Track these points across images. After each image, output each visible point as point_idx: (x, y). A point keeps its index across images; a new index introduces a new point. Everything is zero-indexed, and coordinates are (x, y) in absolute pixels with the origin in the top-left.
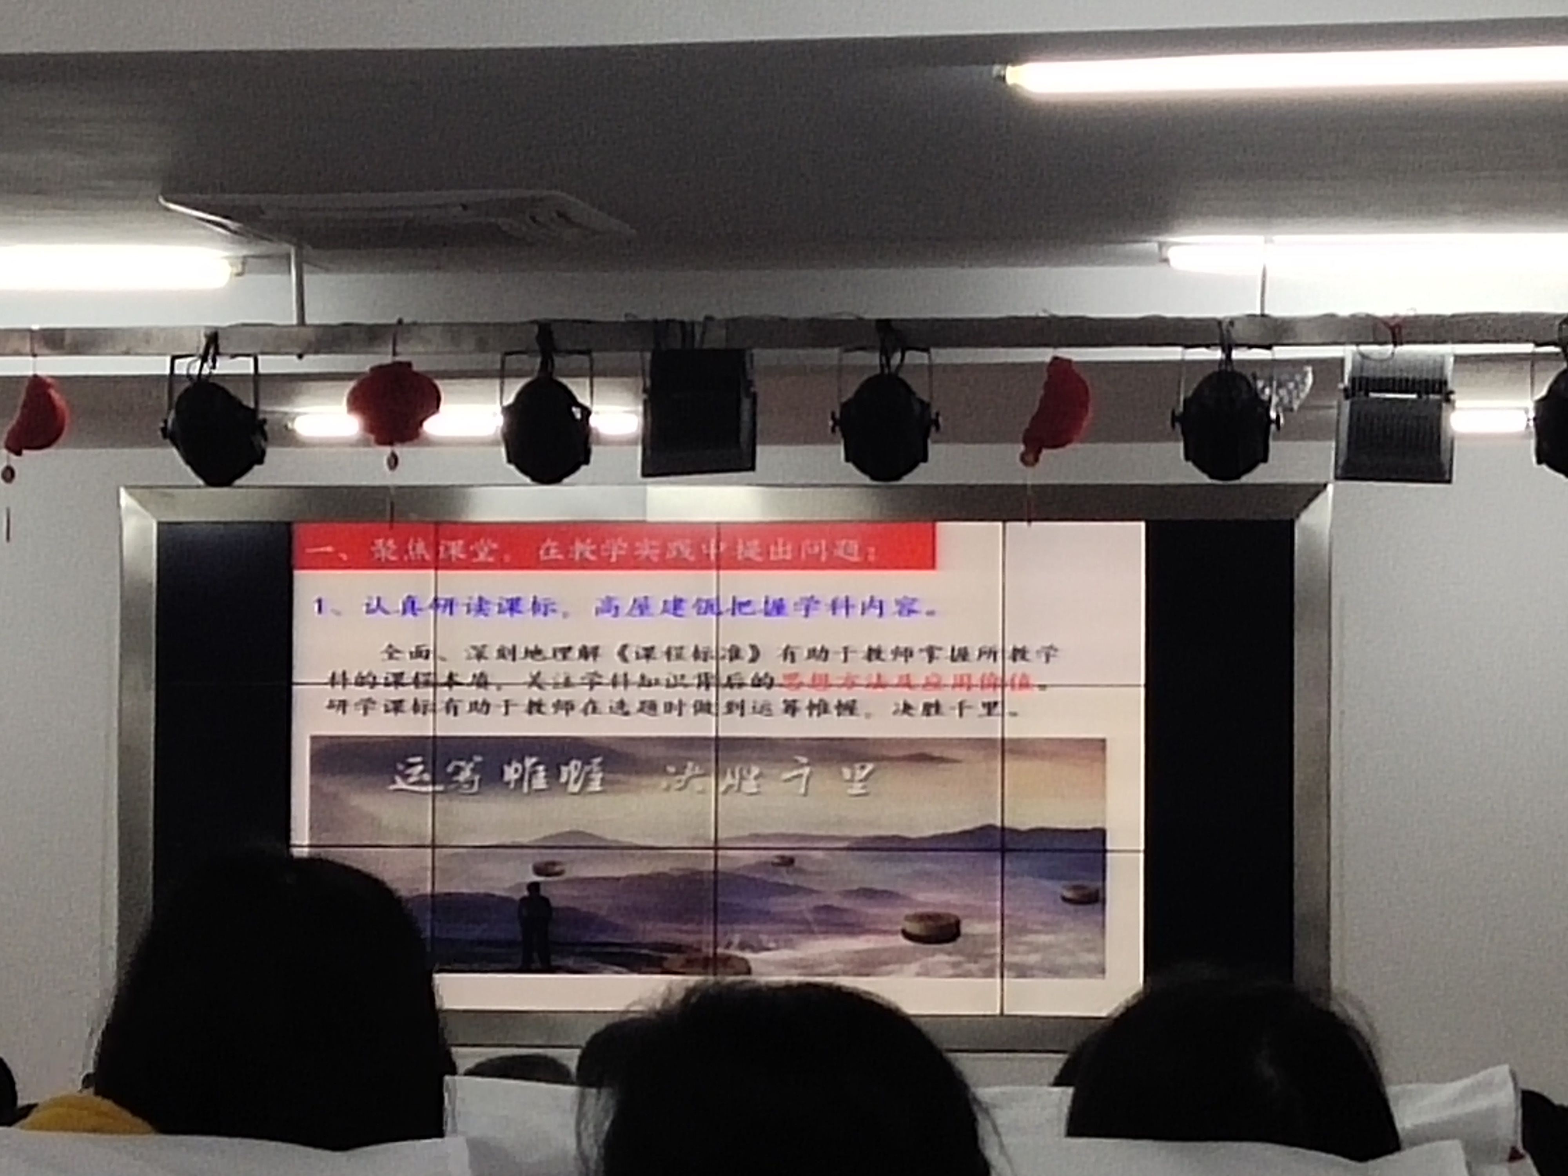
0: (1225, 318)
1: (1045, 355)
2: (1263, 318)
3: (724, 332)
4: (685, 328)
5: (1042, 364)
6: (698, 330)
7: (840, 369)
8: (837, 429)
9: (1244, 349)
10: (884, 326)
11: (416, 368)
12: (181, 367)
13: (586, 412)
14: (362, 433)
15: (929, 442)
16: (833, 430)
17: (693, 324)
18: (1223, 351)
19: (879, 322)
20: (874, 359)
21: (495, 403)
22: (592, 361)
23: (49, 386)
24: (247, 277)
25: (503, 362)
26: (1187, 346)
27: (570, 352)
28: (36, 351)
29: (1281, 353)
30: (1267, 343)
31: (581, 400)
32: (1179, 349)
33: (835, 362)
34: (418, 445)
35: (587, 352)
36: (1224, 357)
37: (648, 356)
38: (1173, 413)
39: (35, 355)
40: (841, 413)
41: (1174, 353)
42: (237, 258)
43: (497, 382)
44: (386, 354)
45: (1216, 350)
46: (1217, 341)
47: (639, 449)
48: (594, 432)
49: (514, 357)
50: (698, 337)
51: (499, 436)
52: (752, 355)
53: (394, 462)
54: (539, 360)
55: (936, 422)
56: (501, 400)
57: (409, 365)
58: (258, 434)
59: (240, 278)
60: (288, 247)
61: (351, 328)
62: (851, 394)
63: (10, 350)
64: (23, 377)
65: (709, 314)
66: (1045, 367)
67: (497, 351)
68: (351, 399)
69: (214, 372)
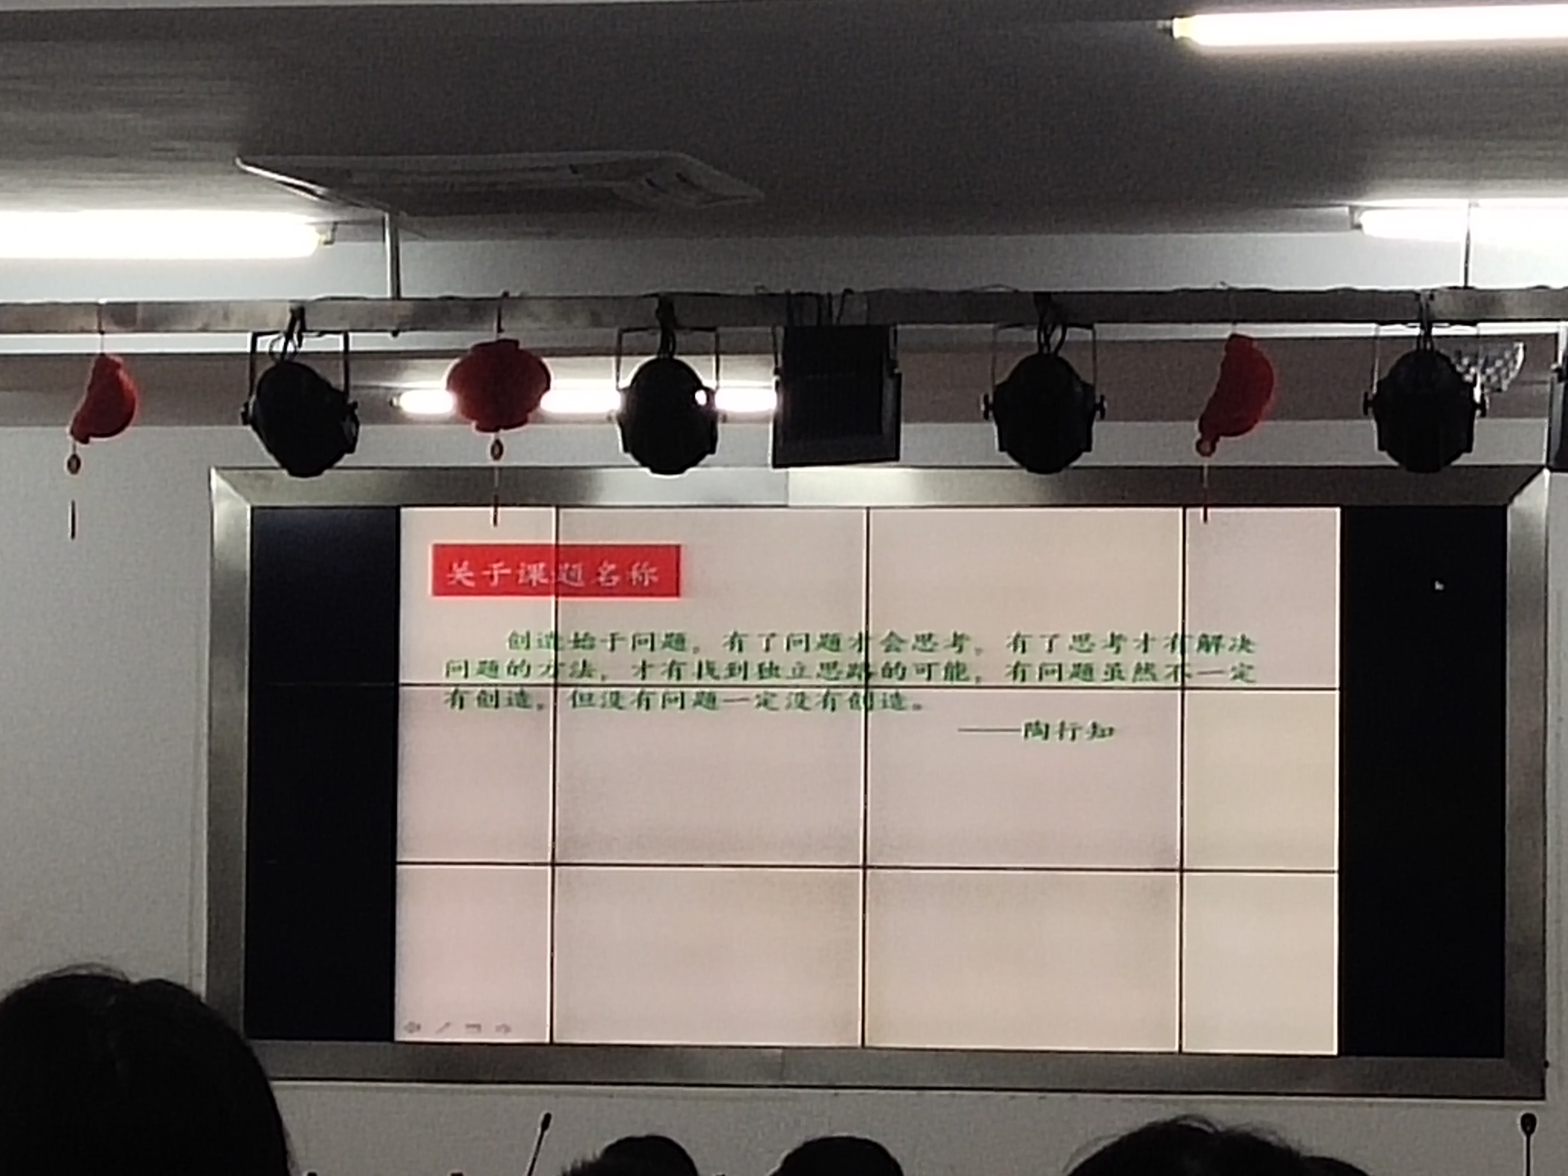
0: (1425, 291)
1: (1224, 331)
2: (1467, 291)
3: (865, 306)
4: (822, 301)
5: (1222, 340)
6: (836, 305)
7: (994, 346)
8: (990, 413)
9: (1446, 324)
10: (1043, 298)
11: (521, 346)
12: (264, 344)
13: (710, 393)
16: (986, 413)
17: (829, 295)
18: (1422, 327)
19: (1037, 294)
20: (1033, 335)
21: (610, 377)
22: (717, 337)
23: (118, 366)
24: (336, 244)
25: (620, 337)
26: (1383, 323)
27: (694, 329)
28: (104, 328)
29: (1486, 329)
30: (1473, 317)
31: (706, 383)
32: (1373, 326)
33: (988, 339)
35: (712, 329)
36: (1423, 333)
37: (780, 331)
38: (1366, 395)
39: (102, 333)
40: (995, 397)
41: (1368, 330)
42: (327, 223)
43: (613, 359)
44: (491, 330)
45: (1414, 327)
46: (1415, 318)
47: (771, 427)
49: (630, 334)
50: (836, 311)
52: (896, 332)
53: (498, 450)
54: (659, 336)
55: (1101, 407)
56: (618, 379)
57: (516, 343)
58: (348, 418)
59: (328, 247)
60: (379, 213)
61: (450, 302)
62: (1006, 375)
63: (78, 325)
64: (89, 355)
65: (848, 287)
66: (1223, 345)
67: (614, 327)
68: (453, 378)
69: (300, 350)
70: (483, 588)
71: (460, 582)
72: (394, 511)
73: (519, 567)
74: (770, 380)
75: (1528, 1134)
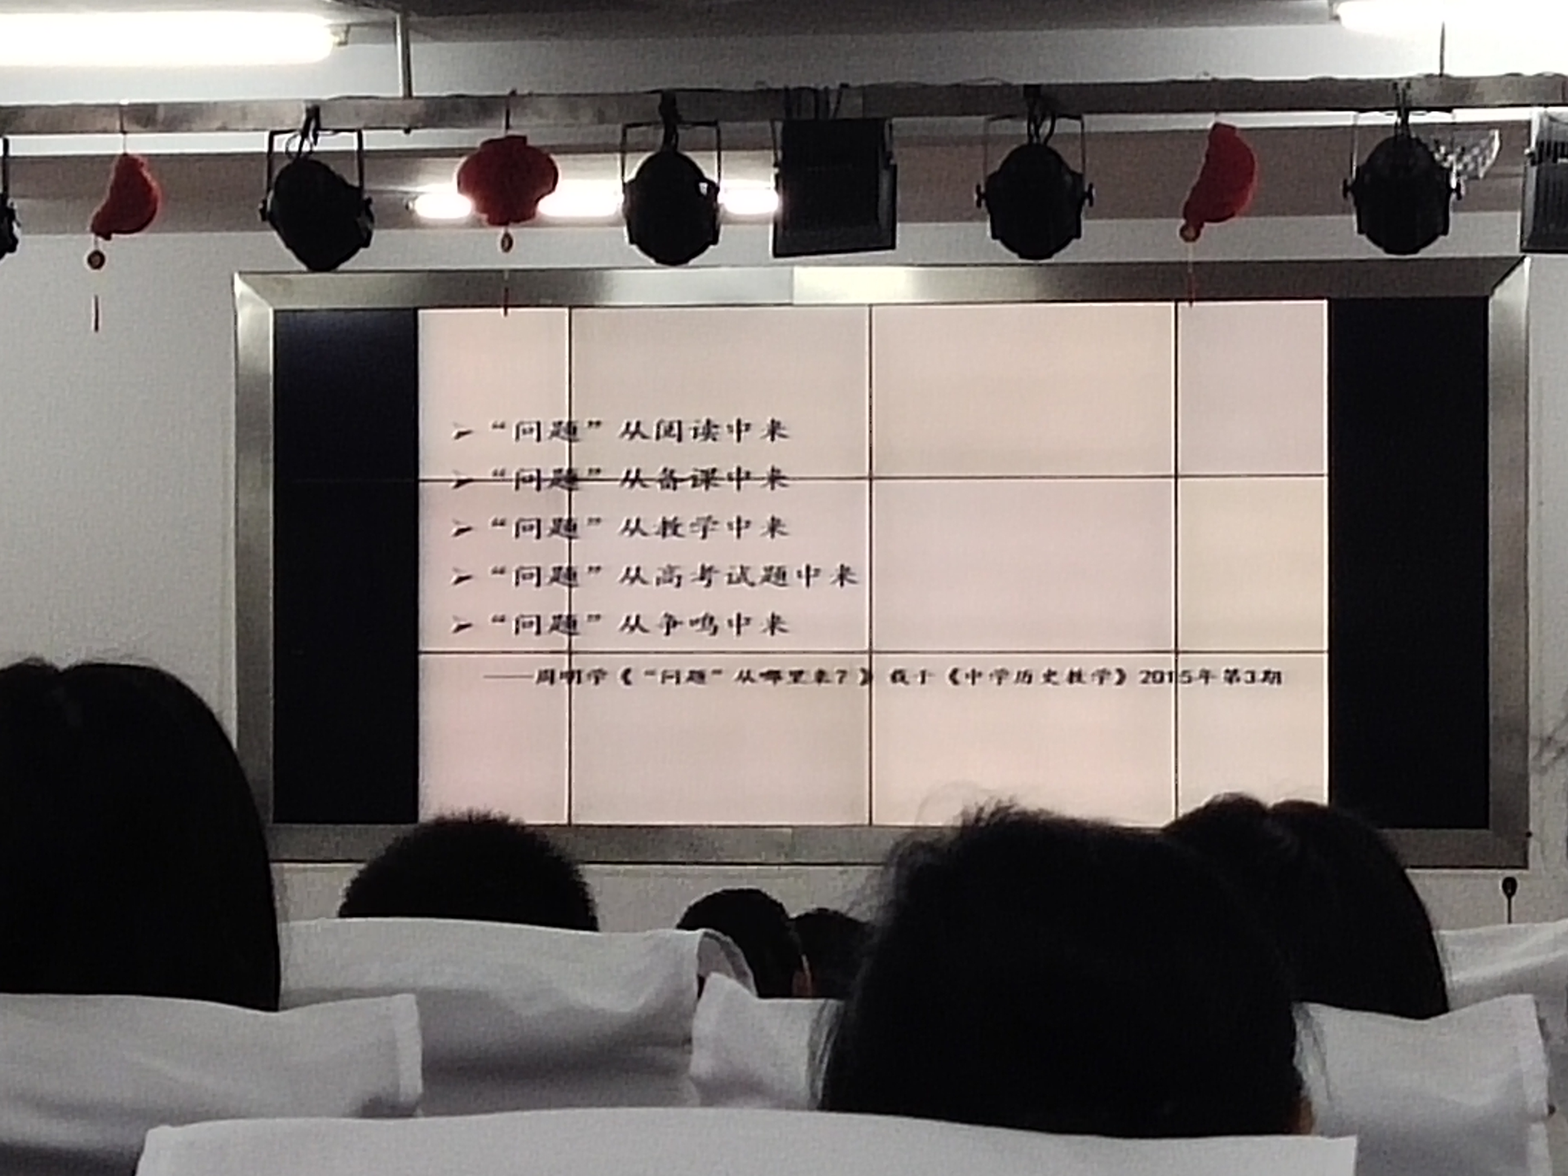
0: (1401, 79)
1: (1206, 121)
2: (1441, 79)
3: (860, 101)
4: (819, 96)
5: (1201, 131)
6: (833, 99)
7: (985, 140)
8: (983, 202)
9: (1422, 112)
10: (1033, 91)
11: (531, 142)
12: (281, 144)
13: (714, 189)
14: (474, 213)
15: (1082, 217)
16: (979, 204)
17: (826, 89)
18: (1399, 115)
19: (1027, 87)
20: (1022, 127)
21: (615, 178)
22: (719, 132)
23: (142, 165)
24: (349, 47)
25: (624, 134)
26: (1361, 110)
27: (695, 124)
28: (126, 129)
29: (1462, 116)
30: (1448, 104)
31: (707, 175)
32: (1351, 114)
33: (980, 132)
34: (532, 226)
35: (714, 124)
36: (1399, 121)
37: (779, 126)
38: (1345, 182)
39: (125, 133)
40: (987, 185)
41: (1345, 118)
42: (341, 25)
43: (618, 157)
44: (500, 127)
45: (1392, 115)
46: (1393, 105)
47: (771, 228)
48: (721, 210)
49: (634, 130)
50: (832, 106)
51: (621, 213)
52: (891, 126)
53: (508, 243)
54: (662, 132)
55: (1089, 195)
56: (622, 175)
57: (525, 140)
58: (363, 213)
59: (343, 48)
60: (389, 14)
61: (461, 100)
62: (997, 168)
63: (99, 127)
64: (112, 157)
65: (845, 81)
66: (1207, 134)
67: (617, 123)
68: (462, 176)
69: (316, 149)
72: (412, 312)
75: (1509, 897)
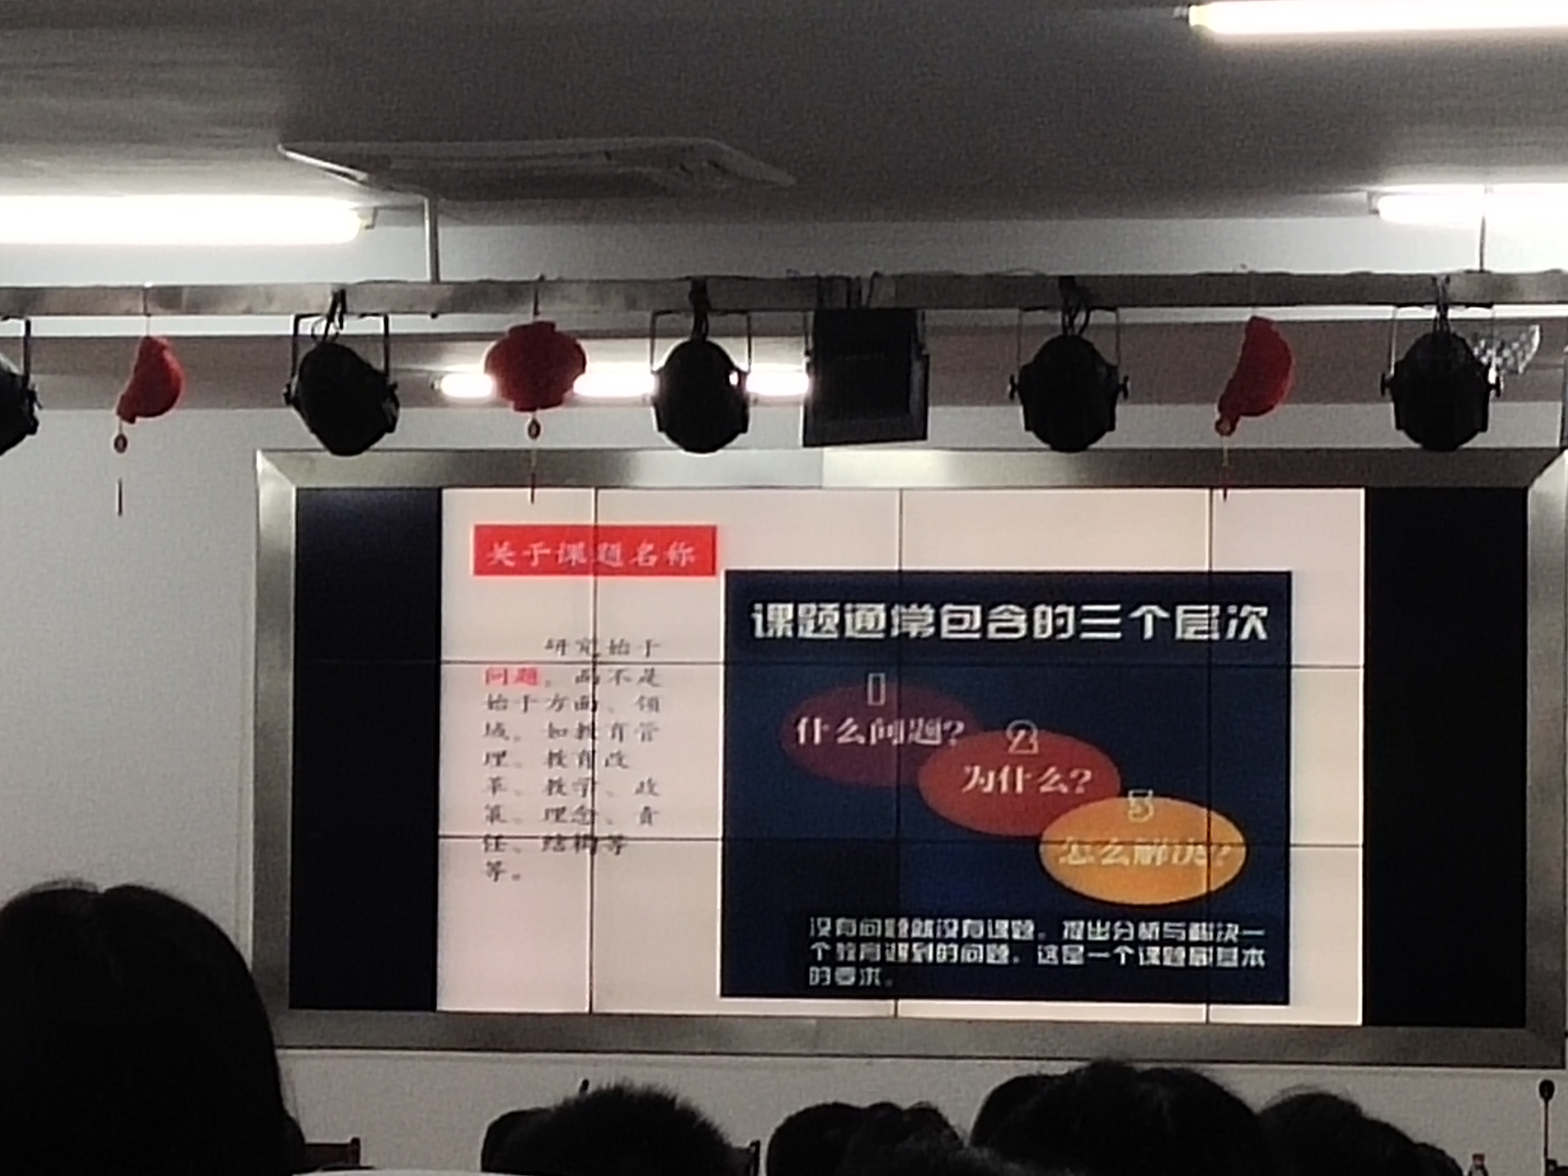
0: (1442, 274)
1: (1244, 314)
2: (1481, 275)
3: (893, 289)
4: (852, 285)
5: (1239, 324)
6: (865, 288)
7: (1019, 327)
8: (1016, 394)
9: (1462, 308)
10: (1067, 281)
11: (558, 328)
12: (306, 327)
13: (742, 375)
15: (1117, 408)
16: (1012, 396)
17: (859, 278)
18: (1438, 310)
19: (1061, 279)
20: (1057, 319)
21: (645, 366)
22: (749, 319)
23: (163, 348)
24: (377, 228)
25: (653, 322)
26: (1400, 305)
27: (726, 312)
28: (149, 311)
29: (1501, 311)
30: (1487, 300)
31: (737, 363)
32: (1391, 308)
33: (1015, 322)
34: (566, 407)
35: (742, 312)
36: (1438, 316)
37: (811, 315)
38: (1383, 376)
39: (149, 315)
40: (1020, 378)
41: (1385, 312)
42: (368, 209)
43: (647, 342)
44: (526, 312)
45: (1431, 309)
46: (1431, 299)
48: (752, 398)
49: (665, 316)
50: (865, 296)
51: (649, 398)
52: (923, 317)
53: (535, 430)
54: (692, 320)
55: (1124, 387)
56: (652, 362)
57: (552, 325)
58: (388, 400)
59: (369, 231)
60: (419, 198)
61: (489, 285)
62: (1031, 358)
63: (123, 308)
64: (136, 338)
65: (878, 270)
66: (1243, 327)
67: (648, 309)
68: (490, 360)
69: (342, 332)
70: (523, 568)
71: (500, 562)
72: (436, 494)
73: (558, 548)
74: (800, 363)
75: (1546, 1101)
